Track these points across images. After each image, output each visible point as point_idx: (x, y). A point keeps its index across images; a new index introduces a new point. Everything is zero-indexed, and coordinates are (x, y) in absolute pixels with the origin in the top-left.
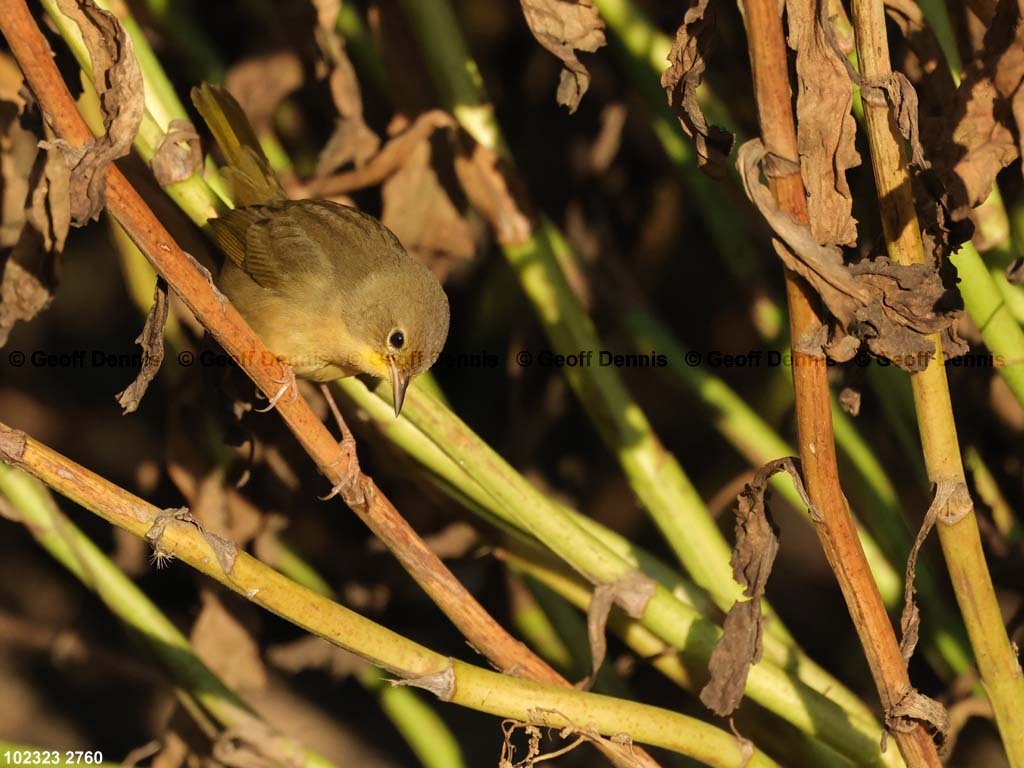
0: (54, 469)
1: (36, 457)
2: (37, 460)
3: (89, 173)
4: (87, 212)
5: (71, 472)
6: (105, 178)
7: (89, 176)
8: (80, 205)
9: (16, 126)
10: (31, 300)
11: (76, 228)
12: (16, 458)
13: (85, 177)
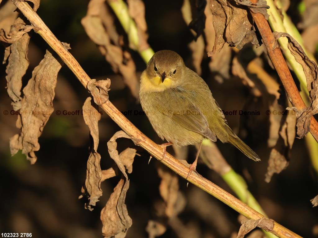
0: (284, 233)
1: (277, 229)
2: (278, 230)
3: (304, 119)
4: (303, 133)
5: (290, 235)
6: (310, 121)
7: (304, 121)
8: (301, 131)
9: (276, 103)
10: (280, 166)
11: (299, 139)
12: (270, 229)
13: (303, 121)
